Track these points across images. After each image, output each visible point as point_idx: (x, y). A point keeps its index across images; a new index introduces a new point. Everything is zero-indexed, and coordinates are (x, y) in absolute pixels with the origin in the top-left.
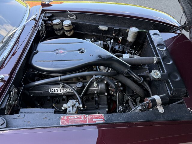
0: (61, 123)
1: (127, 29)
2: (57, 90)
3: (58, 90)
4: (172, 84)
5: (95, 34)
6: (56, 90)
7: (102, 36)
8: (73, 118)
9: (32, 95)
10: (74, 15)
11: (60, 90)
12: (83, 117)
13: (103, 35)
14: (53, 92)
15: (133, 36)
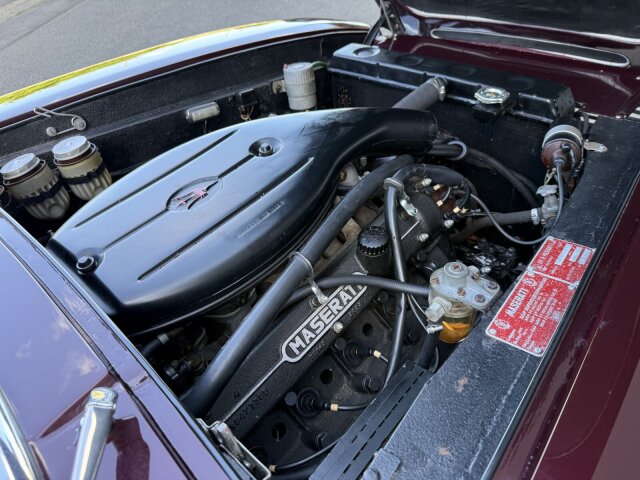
0: (520, 344)
1: (271, 84)
2: (308, 327)
3: (313, 326)
4: (538, 95)
6: (305, 332)
8: (517, 303)
11: (320, 319)
12: (530, 282)
14: (300, 349)
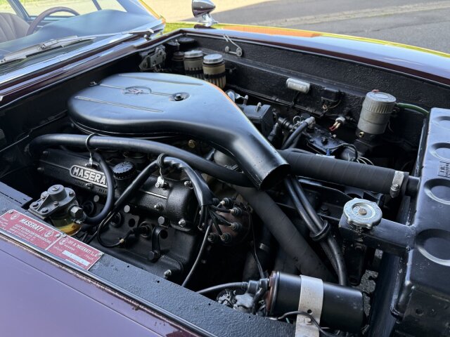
3: (85, 173)
5: (277, 100)
6: (82, 171)
7: (293, 108)
8: (30, 224)
9: (39, 169)
10: (239, 47)
12: (49, 233)
13: (297, 106)
14: (75, 174)
15: (373, 114)
